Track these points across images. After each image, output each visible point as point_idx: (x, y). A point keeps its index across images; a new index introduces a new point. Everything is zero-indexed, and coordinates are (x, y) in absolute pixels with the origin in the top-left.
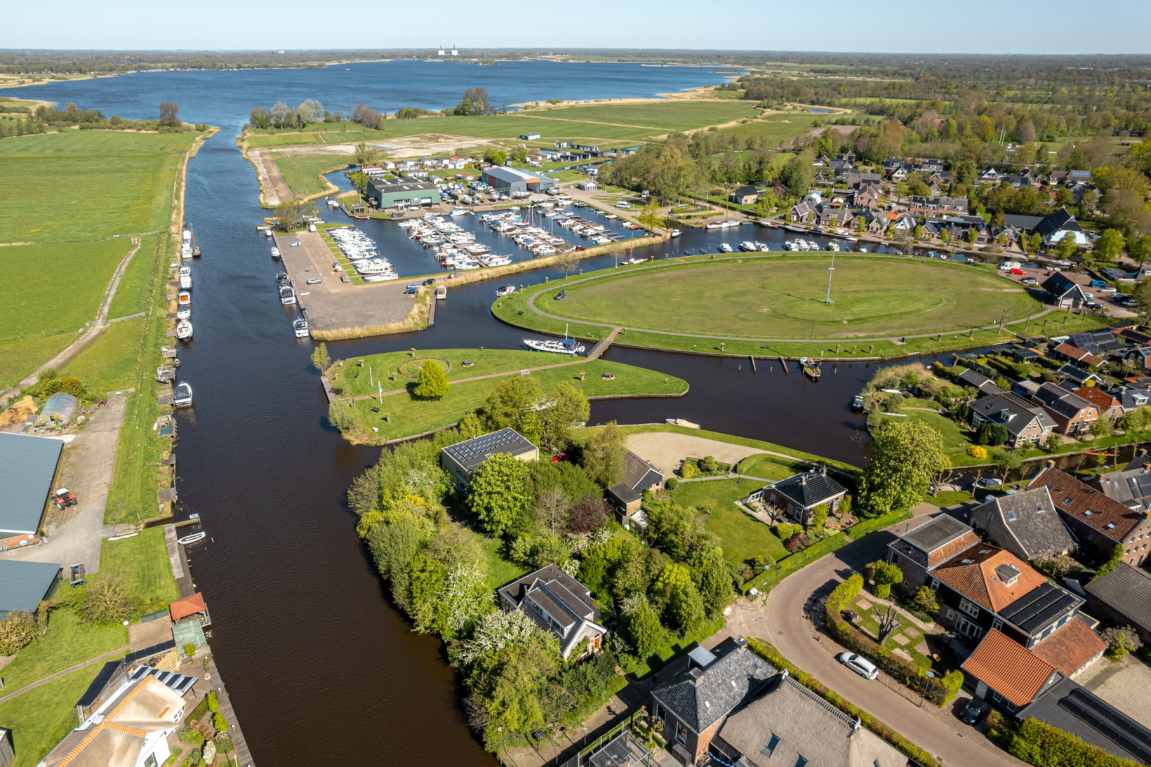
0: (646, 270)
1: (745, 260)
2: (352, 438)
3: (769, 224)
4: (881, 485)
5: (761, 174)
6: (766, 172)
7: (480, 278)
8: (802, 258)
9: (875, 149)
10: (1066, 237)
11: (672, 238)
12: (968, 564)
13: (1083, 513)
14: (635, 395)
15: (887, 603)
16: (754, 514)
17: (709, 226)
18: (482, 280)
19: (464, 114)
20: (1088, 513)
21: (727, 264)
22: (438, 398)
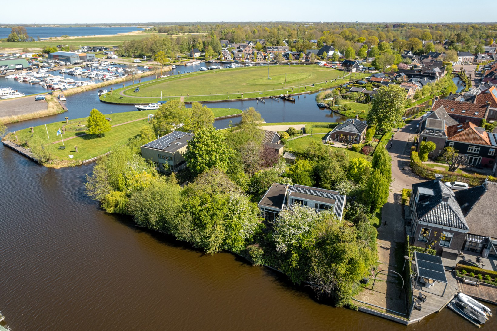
0: (173, 78)
1: (216, 71)
2: (54, 166)
3: (214, 61)
4: (385, 117)
5: (196, 47)
6: (198, 45)
7: (81, 90)
8: (241, 69)
9: (236, 37)
10: (334, 53)
11: (173, 69)
12: (461, 131)
13: (462, 112)
14: (219, 118)
15: (428, 163)
16: (334, 146)
17: (187, 64)
18: (83, 91)
19: (14, 41)
20: (464, 111)
21: (209, 74)
22: (103, 135)
